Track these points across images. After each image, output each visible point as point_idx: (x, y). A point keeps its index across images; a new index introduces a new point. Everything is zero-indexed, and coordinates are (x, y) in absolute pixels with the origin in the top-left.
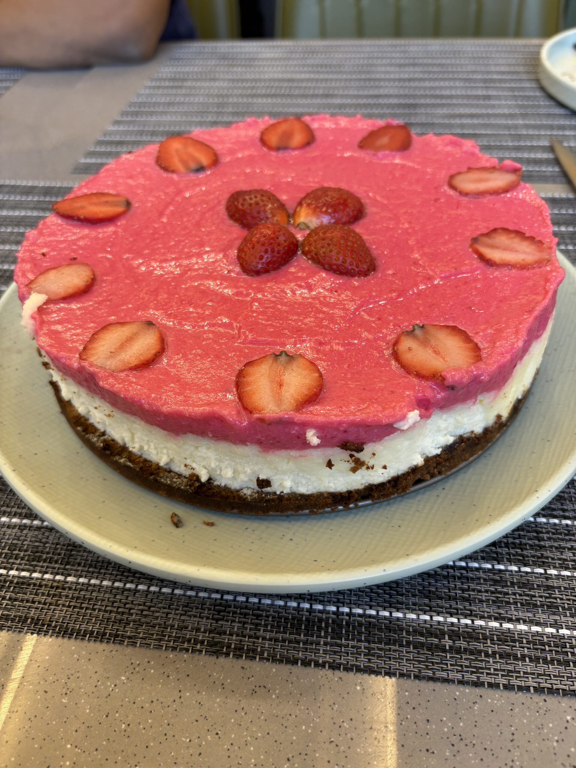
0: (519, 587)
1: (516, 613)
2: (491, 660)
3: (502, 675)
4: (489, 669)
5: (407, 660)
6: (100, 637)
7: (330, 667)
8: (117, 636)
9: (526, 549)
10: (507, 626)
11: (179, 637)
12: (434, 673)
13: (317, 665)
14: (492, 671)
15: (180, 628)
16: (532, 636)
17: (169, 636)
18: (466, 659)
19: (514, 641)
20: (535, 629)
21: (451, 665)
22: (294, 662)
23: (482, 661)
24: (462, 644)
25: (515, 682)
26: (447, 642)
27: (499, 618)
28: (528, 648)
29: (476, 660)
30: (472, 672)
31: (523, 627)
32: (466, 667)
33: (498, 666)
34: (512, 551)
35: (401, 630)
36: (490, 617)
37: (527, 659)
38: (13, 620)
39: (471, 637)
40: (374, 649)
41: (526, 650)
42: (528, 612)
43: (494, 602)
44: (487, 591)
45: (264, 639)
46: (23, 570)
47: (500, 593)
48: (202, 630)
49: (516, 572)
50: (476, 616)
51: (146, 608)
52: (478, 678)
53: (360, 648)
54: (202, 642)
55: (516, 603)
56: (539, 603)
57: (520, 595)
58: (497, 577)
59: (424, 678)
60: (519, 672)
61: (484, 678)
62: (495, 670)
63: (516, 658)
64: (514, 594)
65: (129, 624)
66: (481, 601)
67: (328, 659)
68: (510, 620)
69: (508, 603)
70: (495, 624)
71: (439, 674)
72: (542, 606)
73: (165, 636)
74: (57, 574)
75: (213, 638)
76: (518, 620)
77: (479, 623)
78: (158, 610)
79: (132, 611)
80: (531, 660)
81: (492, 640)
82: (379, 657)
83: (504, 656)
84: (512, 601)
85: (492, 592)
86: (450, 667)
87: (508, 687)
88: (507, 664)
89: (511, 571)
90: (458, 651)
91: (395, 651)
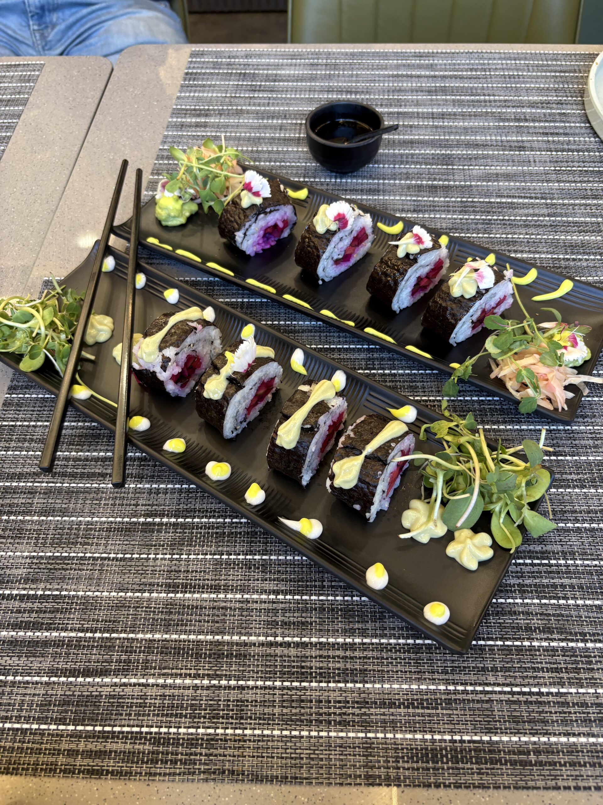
0: (578, 707)
1: (578, 729)
2: (564, 768)
3: (573, 780)
4: (563, 776)
5: (507, 775)
6: (284, 780)
7: (455, 787)
8: (296, 778)
9: (581, 673)
10: (573, 740)
11: (342, 774)
12: (526, 784)
13: (445, 786)
14: (565, 777)
15: (342, 767)
16: (591, 746)
17: (335, 774)
18: (547, 770)
19: (578, 752)
20: (592, 740)
21: (538, 775)
22: (429, 786)
23: (557, 770)
24: (543, 758)
25: (581, 784)
26: (533, 758)
27: (567, 734)
28: (588, 756)
29: (554, 770)
30: (552, 779)
31: (583, 740)
32: (548, 775)
33: (569, 773)
34: (572, 675)
35: (500, 751)
36: (560, 734)
37: (588, 765)
38: (214, 773)
39: (548, 752)
40: (482, 769)
41: (586, 758)
42: (586, 727)
43: (562, 721)
44: (556, 713)
45: (404, 768)
46: (209, 728)
47: (565, 713)
48: (358, 766)
49: (575, 693)
50: (550, 734)
51: (312, 752)
52: (556, 783)
53: (473, 769)
54: (360, 776)
55: (577, 721)
56: (593, 719)
57: (580, 713)
58: (562, 700)
59: (520, 787)
60: (583, 776)
61: (561, 783)
62: (567, 776)
63: (580, 765)
64: (575, 713)
65: (303, 767)
66: (553, 722)
67: (452, 781)
68: (574, 735)
69: (571, 720)
70: (563, 739)
71: (531, 784)
72: (595, 721)
73: (331, 774)
74: (236, 728)
75: (367, 772)
76: (579, 735)
77: (553, 739)
78: (321, 752)
79: (302, 756)
80: (591, 766)
81: (563, 752)
82: (487, 774)
83: (573, 764)
84: (574, 719)
85: (560, 713)
86: (537, 778)
87: (577, 788)
88: (575, 770)
89: (571, 693)
90: (541, 764)
91: (498, 769)
